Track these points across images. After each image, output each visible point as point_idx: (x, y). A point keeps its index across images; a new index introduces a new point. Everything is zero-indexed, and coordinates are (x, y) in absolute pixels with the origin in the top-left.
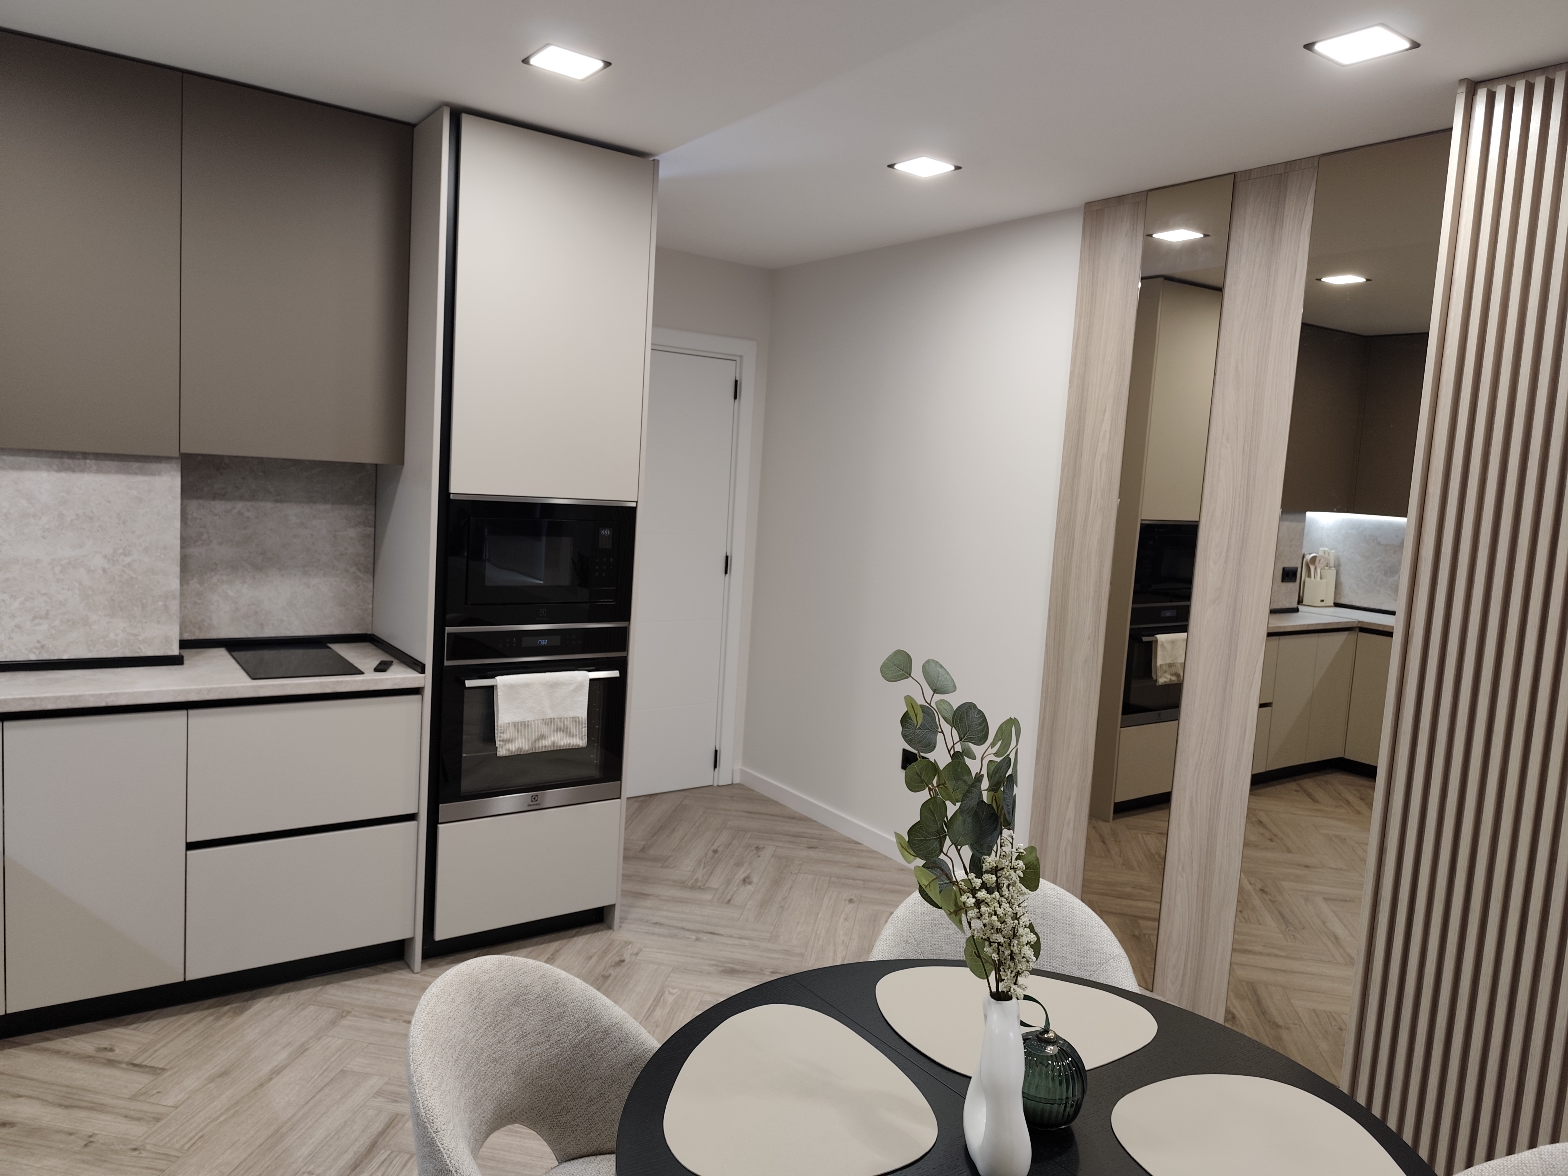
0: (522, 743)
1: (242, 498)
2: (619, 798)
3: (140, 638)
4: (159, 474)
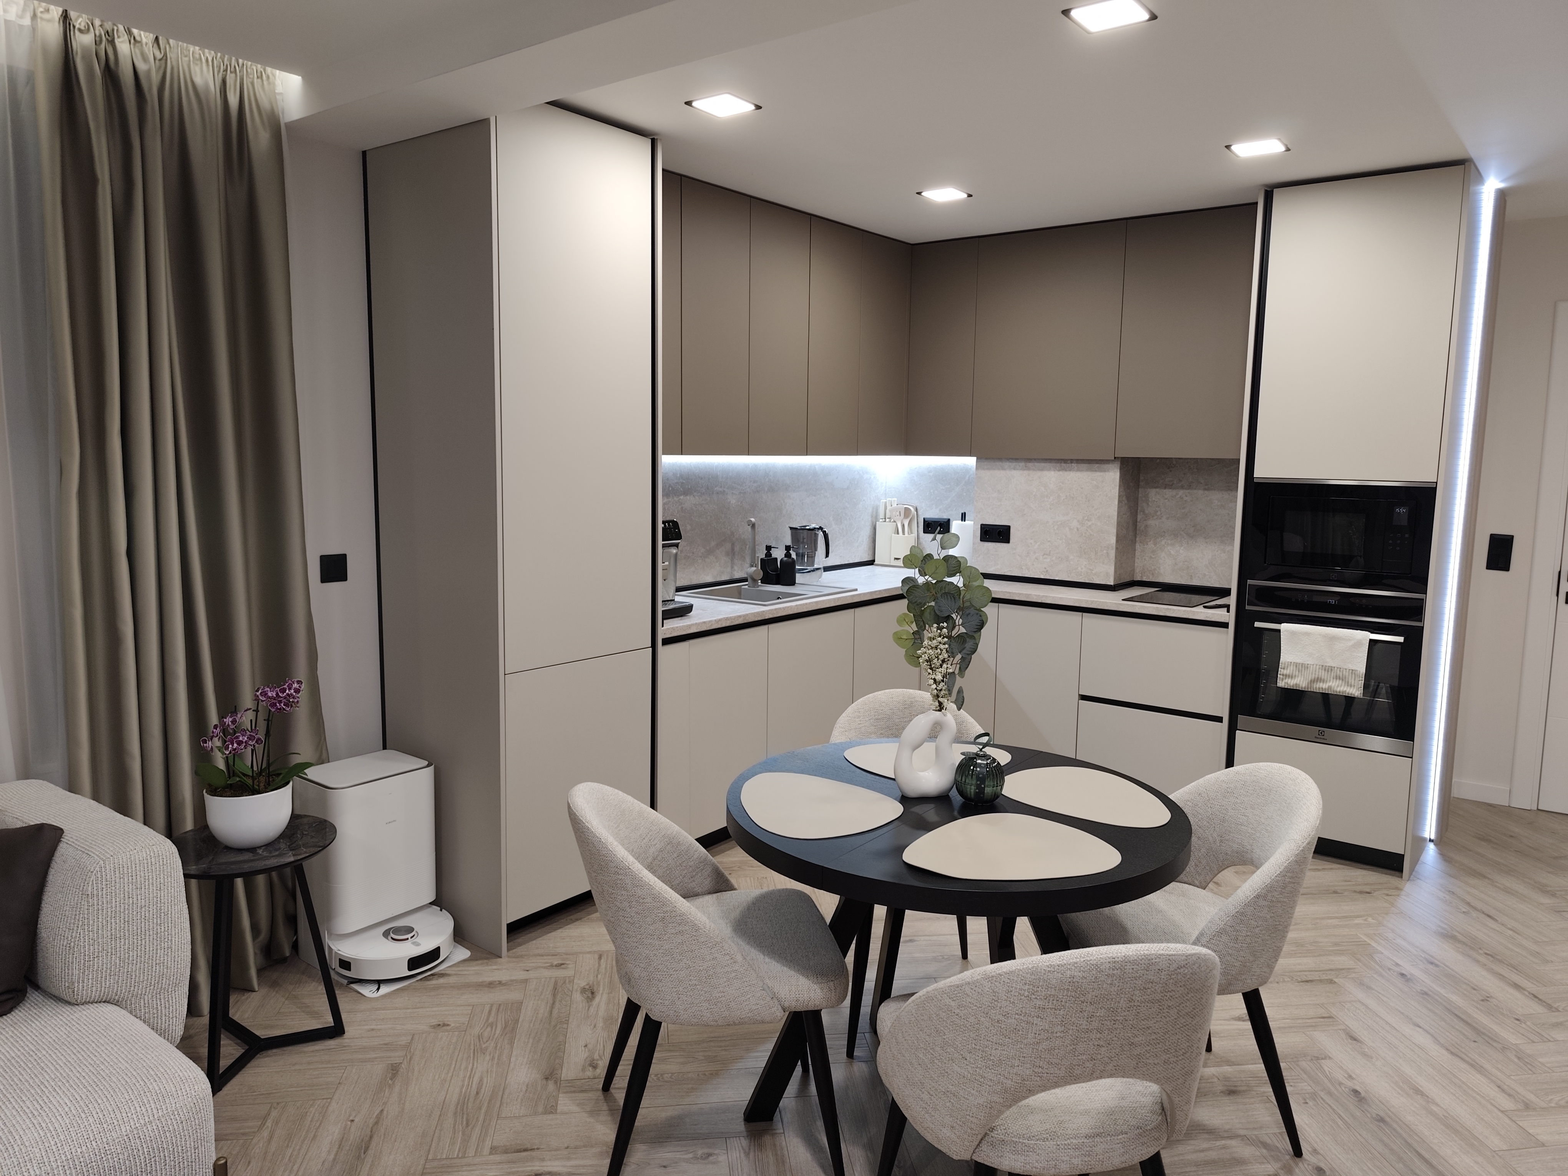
0: (1300, 681)
1: (1182, 487)
2: (1412, 758)
3: (1093, 572)
4: (1108, 471)
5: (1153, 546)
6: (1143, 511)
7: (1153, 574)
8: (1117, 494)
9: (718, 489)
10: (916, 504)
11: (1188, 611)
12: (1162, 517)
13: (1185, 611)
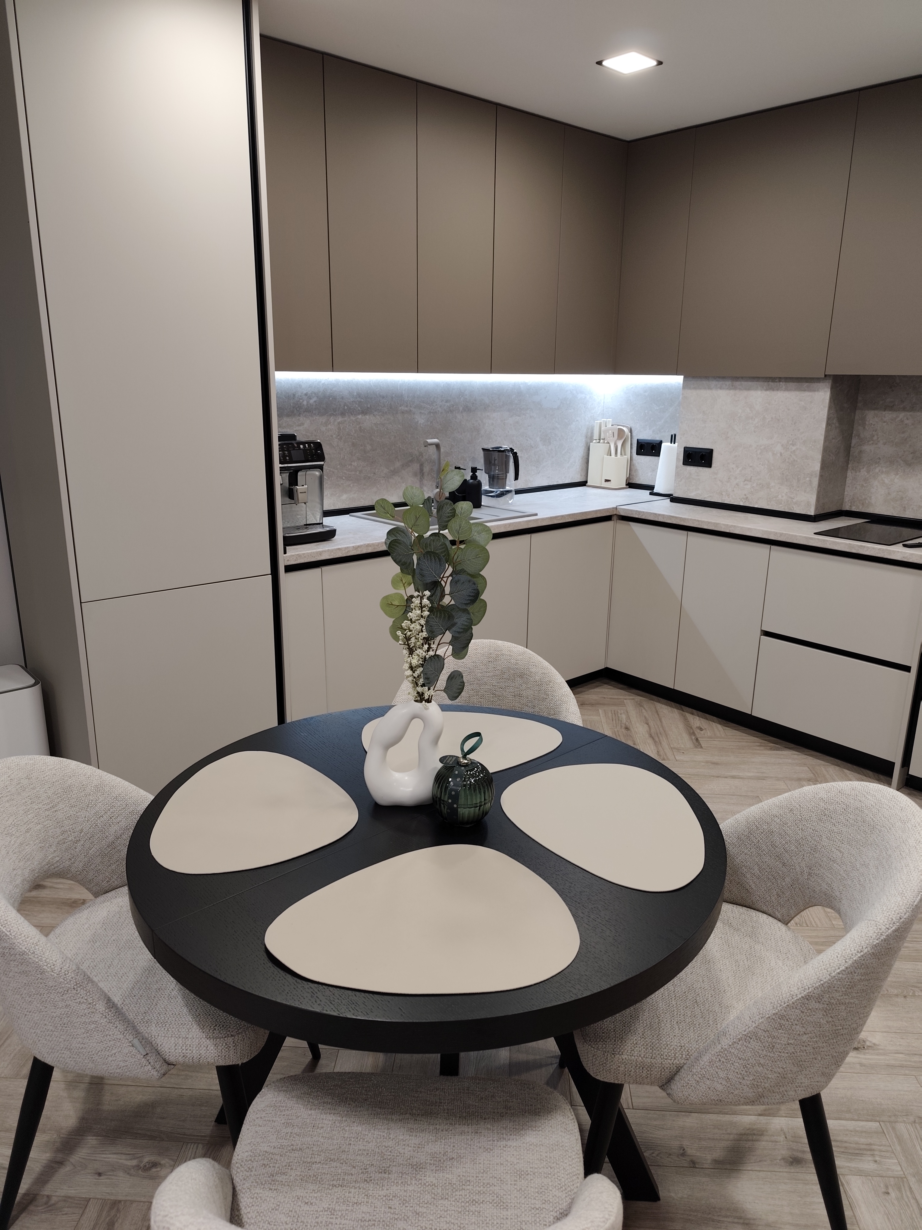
1: (904, 409)
3: (794, 501)
4: (818, 391)
5: (866, 474)
6: (859, 436)
7: (863, 504)
8: (825, 417)
9: (403, 408)
10: (631, 424)
11: (883, 550)
12: (879, 441)
13: (880, 549)
